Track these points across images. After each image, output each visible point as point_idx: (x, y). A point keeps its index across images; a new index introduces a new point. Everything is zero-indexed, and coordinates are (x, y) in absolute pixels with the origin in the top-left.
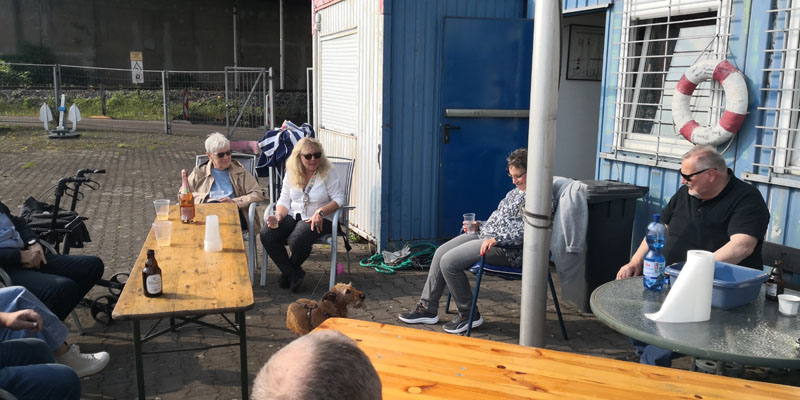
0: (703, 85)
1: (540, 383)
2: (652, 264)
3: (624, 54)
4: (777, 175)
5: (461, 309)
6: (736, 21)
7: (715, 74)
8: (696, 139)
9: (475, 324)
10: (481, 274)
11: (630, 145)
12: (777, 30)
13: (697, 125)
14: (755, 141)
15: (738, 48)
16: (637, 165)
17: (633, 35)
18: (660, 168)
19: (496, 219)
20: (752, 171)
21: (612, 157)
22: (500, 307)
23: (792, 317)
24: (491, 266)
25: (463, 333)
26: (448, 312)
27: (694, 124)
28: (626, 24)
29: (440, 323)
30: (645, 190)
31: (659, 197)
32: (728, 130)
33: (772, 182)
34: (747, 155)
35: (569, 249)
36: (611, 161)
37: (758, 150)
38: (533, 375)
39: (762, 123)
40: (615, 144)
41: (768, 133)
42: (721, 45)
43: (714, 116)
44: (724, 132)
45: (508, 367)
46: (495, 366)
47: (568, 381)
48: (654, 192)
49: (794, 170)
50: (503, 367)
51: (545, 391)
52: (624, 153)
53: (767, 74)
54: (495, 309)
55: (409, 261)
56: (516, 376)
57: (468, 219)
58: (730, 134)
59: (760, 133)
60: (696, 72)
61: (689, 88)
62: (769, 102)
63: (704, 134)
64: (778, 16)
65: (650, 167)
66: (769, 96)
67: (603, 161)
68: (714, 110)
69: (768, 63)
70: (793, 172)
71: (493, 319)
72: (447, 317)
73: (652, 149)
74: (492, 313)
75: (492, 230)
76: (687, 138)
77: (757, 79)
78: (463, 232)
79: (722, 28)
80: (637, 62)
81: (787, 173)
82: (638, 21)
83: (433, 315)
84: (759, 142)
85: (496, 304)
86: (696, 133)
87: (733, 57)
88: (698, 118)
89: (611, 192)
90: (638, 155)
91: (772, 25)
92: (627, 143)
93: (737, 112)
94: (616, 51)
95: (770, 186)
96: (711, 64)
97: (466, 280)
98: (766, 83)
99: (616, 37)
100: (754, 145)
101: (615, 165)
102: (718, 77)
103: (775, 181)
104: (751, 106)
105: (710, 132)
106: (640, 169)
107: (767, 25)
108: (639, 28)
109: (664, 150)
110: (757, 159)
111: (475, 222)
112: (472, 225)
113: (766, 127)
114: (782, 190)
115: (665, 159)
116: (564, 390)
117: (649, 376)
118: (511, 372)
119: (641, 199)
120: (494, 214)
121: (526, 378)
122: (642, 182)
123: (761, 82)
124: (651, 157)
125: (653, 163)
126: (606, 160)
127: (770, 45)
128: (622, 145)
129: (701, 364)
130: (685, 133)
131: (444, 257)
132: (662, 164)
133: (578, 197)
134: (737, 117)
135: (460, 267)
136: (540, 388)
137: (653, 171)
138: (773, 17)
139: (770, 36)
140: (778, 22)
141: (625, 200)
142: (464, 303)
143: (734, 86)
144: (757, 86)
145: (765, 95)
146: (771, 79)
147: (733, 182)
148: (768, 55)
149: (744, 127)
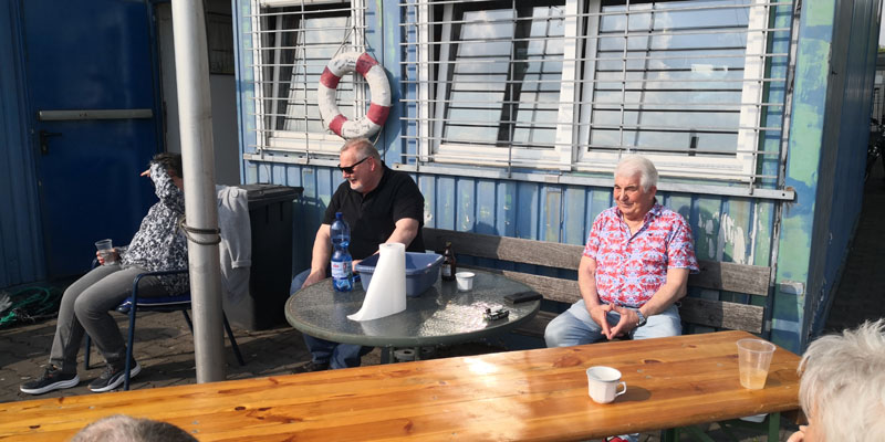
0: (346, 78)
1: (290, 413)
2: (340, 264)
3: (257, 44)
4: (423, 163)
5: (110, 360)
6: (369, 14)
7: (357, 66)
8: (347, 134)
9: (134, 372)
10: (135, 311)
11: (275, 144)
12: (408, 24)
13: (345, 119)
14: (400, 132)
15: (374, 40)
16: (286, 165)
17: (265, 24)
18: (311, 166)
19: (142, 240)
20: (400, 161)
21: (258, 158)
22: (154, 347)
23: (469, 291)
24: (147, 299)
25: (117, 389)
26: (88, 368)
27: (342, 118)
28: (255, 12)
29: (81, 384)
30: (300, 189)
31: (314, 196)
32: (375, 122)
33: (421, 171)
34: (395, 146)
35: (234, 265)
36: (258, 163)
37: (404, 140)
38: (280, 407)
39: (405, 115)
40: (259, 143)
41: (411, 124)
42: (358, 37)
43: (360, 109)
44: (372, 124)
45: (248, 406)
46: (233, 409)
47: (318, 404)
48: (309, 192)
49: (437, 158)
50: (243, 408)
51: (300, 420)
52: (271, 153)
53: (404, 66)
54: (149, 350)
55: (12, 314)
56: (261, 414)
57: (102, 248)
58: (378, 127)
59: (405, 124)
60: (340, 65)
61: (333, 82)
62: (409, 94)
63: (354, 128)
64: (409, 10)
65: (301, 166)
66: (408, 88)
67: (247, 163)
68: (359, 103)
69: (404, 56)
70: (436, 160)
71: (150, 363)
72: (90, 375)
73: (300, 146)
74: (146, 356)
75: (138, 256)
76: (337, 133)
77: (396, 72)
78: (98, 264)
79: (358, 20)
80: (272, 53)
81: (431, 161)
82: (269, 9)
83: (70, 376)
84: (404, 133)
85: (147, 344)
86: (346, 127)
87: (371, 50)
88: (344, 111)
89: (266, 195)
90: (286, 154)
91: (403, 20)
92: (272, 143)
93: (382, 105)
94: (248, 41)
95: (418, 174)
96: (353, 55)
97: (113, 322)
98: (404, 76)
99: (247, 25)
100: (400, 136)
101: (262, 166)
102: (360, 70)
103: (423, 169)
104: (394, 98)
105: (359, 126)
106: (290, 169)
107: (399, 19)
108: (271, 17)
109: (314, 148)
110: (404, 151)
111: (113, 250)
112: (110, 253)
113: (409, 119)
114: (428, 178)
115: (315, 156)
116: (320, 413)
117: (392, 376)
118: (253, 410)
119: (296, 201)
120: (139, 235)
121: (273, 412)
122: (294, 182)
123: (399, 75)
124: (300, 155)
125: (303, 161)
126: (251, 161)
127: (403, 40)
128: (267, 144)
129: (399, 354)
130: (335, 128)
131: (79, 299)
132: (314, 162)
133: (238, 204)
134: (383, 109)
135: (104, 309)
136: (294, 419)
137: (304, 169)
138: (403, 10)
139: (403, 28)
140: (409, 17)
141: (281, 203)
142: (114, 352)
143: (375, 77)
144: (397, 79)
145: (404, 86)
146: (408, 72)
147: (387, 172)
148: (403, 47)
149: (390, 119)
